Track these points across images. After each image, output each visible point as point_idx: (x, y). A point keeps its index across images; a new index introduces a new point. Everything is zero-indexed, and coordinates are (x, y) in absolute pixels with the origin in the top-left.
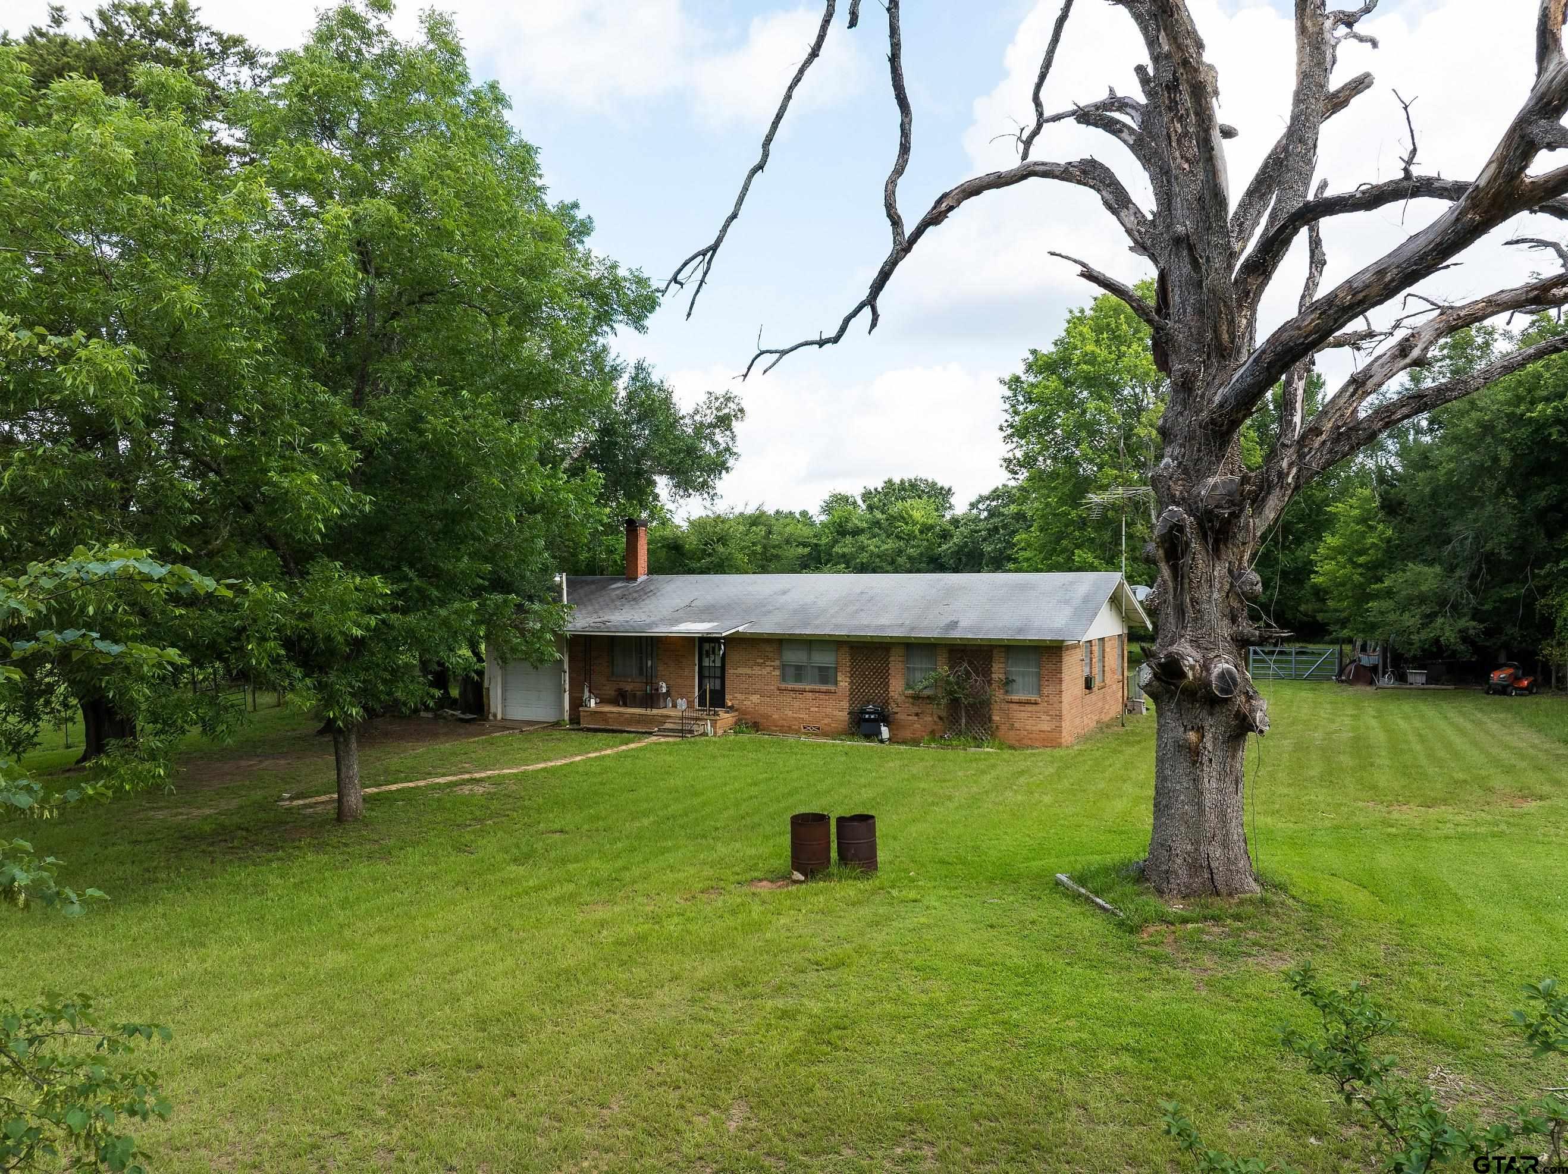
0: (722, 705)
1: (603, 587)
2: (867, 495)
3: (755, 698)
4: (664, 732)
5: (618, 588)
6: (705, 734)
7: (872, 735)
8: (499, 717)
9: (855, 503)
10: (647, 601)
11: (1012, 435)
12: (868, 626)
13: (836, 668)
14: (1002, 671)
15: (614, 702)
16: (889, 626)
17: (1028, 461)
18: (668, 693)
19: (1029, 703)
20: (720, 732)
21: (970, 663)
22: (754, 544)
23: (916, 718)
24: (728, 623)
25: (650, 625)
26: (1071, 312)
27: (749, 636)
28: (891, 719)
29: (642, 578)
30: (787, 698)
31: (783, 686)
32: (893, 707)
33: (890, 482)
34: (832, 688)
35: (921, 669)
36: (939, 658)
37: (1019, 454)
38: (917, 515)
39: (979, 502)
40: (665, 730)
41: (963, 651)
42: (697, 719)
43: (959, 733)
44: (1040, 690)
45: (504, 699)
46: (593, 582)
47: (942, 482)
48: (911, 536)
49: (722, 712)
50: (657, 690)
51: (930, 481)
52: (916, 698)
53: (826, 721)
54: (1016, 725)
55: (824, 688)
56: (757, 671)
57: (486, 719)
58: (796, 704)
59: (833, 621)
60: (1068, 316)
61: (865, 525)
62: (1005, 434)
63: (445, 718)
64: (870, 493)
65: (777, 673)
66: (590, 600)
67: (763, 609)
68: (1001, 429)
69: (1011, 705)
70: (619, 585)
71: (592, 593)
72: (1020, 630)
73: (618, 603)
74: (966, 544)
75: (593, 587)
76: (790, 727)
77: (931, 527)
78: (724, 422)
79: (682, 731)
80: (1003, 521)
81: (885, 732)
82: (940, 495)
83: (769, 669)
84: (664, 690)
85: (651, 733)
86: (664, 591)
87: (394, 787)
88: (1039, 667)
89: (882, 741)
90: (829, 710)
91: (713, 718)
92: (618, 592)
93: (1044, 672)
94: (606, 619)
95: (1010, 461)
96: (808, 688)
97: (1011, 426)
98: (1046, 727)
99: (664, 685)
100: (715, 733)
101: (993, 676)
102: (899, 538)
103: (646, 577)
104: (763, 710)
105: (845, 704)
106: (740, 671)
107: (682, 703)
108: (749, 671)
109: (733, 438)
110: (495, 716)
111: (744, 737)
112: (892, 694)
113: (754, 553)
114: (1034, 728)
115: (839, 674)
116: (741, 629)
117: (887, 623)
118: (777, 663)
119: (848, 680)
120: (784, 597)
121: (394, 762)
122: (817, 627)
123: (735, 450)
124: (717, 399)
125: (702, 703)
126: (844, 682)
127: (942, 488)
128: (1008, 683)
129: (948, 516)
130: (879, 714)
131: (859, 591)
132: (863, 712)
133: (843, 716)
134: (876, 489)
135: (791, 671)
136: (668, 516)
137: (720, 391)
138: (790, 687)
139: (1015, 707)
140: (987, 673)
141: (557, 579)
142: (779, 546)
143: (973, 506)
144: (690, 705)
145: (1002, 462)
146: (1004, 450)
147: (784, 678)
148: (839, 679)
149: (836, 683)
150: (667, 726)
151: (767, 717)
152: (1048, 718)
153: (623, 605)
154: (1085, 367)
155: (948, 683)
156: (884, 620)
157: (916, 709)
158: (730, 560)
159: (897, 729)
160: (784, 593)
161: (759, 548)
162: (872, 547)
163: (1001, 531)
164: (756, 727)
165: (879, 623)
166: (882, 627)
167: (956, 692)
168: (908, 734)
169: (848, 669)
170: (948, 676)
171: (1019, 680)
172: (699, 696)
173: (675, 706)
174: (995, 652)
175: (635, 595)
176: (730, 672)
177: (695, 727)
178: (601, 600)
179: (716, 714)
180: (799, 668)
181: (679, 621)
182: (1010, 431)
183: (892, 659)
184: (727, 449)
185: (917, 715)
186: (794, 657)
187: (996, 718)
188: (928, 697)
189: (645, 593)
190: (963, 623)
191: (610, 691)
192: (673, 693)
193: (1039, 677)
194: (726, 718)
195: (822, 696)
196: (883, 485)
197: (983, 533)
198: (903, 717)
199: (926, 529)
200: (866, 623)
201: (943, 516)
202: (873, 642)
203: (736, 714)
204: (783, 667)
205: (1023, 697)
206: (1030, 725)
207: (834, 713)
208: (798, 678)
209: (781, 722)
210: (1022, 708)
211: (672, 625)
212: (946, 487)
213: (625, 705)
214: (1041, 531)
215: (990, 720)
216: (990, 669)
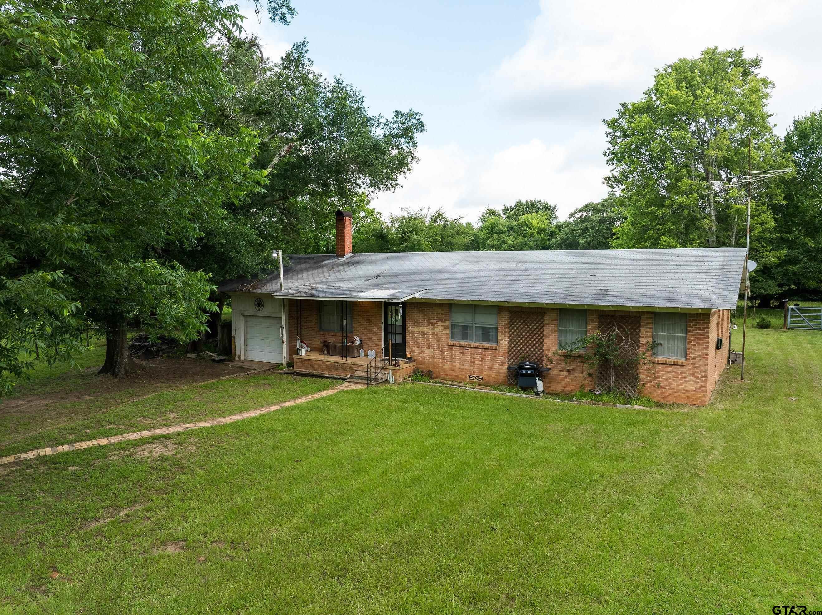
0: (404, 356)
1: (319, 262)
2: (505, 211)
3: (430, 352)
4: (355, 379)
5: (330, 263)
6: (387, 381)
7: (529, 388)
8: (243, 358)
9: (499, 215)
10: (348, 273)
11: (613, 159)
12: (525, 294)
13: (497, 329)
14: (649, 335)
15: (320, 351)
16: (545, 294)
17: (623, 179)
18: (361, 346)
19: (674, 364)
20: (400, 380)
21: (620, 327)
22: (436, 235)
23: (567, 374)
24: (407, 290)
25: (344, 292)
26: (657, 71)
27: (424, 301)
28: (544, 374)
29: (348, 255)
30: (456, 352)
31: (452, 342)
32: (546, 363)
33: (519, 203)
34: (493, 345)
35: (572, 332)
36: (590, 322)
37: (616, 174)
38: (535, 223)
39: (575, 213)
40: (356, 377)
41: (612, 316)
42: (382, 368)
43: (609, 390)
44: (686, 354)
45: (246, 345)
46: (313, 259)
47: (551, 203)
48: (532, 235)
49: (401, 361)
50: (352, 342)
51: (543, 202)
52: (568, 357)
53: (488, 373)
54: (662, 384)
55: (486, 345)
56: (430, 329)
57: (232, 360)
58: (463, 357)
59: (495, 289)
60: (655, 73)
61: (506, 229)
62: (608, 158)
63: (204, 359)
64: (508, 210)
65: (447, 331)
66: (307, 272)
67: (437, 279)
68: (605, 154)
69: (657, 365)
70: (331, 260)
71: (311, 266)
72: (670, 299)
73: (327, 274)
74: (568, 238)
75: (312, 262)
76: (457, 376)
77: (544, 230)
78: (407, 134)
79: (368, 379)
80: (591, 224)
81: (540, 385)
82: (549, 210)
83: (440, 328)
84: (358, 343)
85: (344, 379)
86: (361, 265)
87: (84, 445)
88: (686, 331)
89: (537, 394)
90: (490, 364)
91: (394, 368)
92: (329, 266)
93: (691, 337)
94: (314, 286)
95: (610, 179)
96: (473, 344)
97: (612, 153)
98: (691, 386)
99: (358, 339)
100: (396, 380)
101: (641, 339)
102: (525, 236)
103: (351, 254)
104: (435, 361)
105: (505, 360)
106: (417, 329)
107: (372, 354)
108: (424, 329)
109: (415, 146)
110: (239, 357)
111: (420, 385)
112: (546, 352)
113: (435, 241)
114: (680, 387)
115: (499, 334)
116: (417, 295)
117: (543, 291)
118: (447, 323)
119: (507, 339)
120: (455, 269)
121: (114, 411)
122: (481, 294)
123: (416, 154)
124: (402, 115)
125: (387, 354)
126: (503, 341)
127: (550, 206)
128: (654, 346)
129: (554, 222)
130: (535, 370)
131: (515, 264)
132: (521, 368)
133: (503, 369)
134: (511, 207)
135: (458, 330)
136: (378, 216)
137: (405, 110)
138: (457, 343)
139: (662, 368)
140: (635, 337)
141: (275, 255)
142: (452, 236)
143: (572, 215)
144: (378, 354)
145: (603, 180)
146: (607, 170)
147: (453, 336)
148: (499, 338)
149: (497, 341)
150: (359, 373)
151: (439, 367)
152: (694, 379)
153: (330, 275)
154: (670, 106)
155: (600, 346)
156: (538, 289)
157: (568, 366)
158: (419, 245)
159: (550, 383)
160: (454, 266)
161: (439, 238)
162: (510, 241)
163: (591, 231)
164: (430, 375)
165: (534, 291)
166: (538, 295)
167: (607, 354)
168: (559, 387)
169: (508, 330)
170: (600, 339)
171: (665, 343)
172: (385, 347)
173: (366, 355)
174: (643, 318)
175: (340, 268)
176: (409, 330)
177: (380, 376)
178: (315, 272)
179: (397, 364)
180: (465, 328)
181: (368, 289)
182: (611, 156)
183: (546, 322)
184: (409, 153)
185: (568, 371)
186: (461, 318)
187: (642, 377)
188: (579, 356)
189: (349, 266)
190: (611, 292)
191: (317, 342)
192: (365, 345)
193: (686, 341)
194: (405, 366)
195: (485, 352)
196: (515, 204)
197: (579, 231)
198: (555, 373)
199: (541, 231)
200: (523, 290)
201: (551, 223)
202: (529, 308)
203: (414, 363)
204: (452, 326)
205: (670, 359)
206: (675, 384)
207: (495, 366)
208: (465, 336)
209: (451, 372)
210: (669, 369)
211: (363, 292)
212: (553, 205)
213: (328, 353)
214: (633, 225)
215: (636, 378)
216: (638, 334)
